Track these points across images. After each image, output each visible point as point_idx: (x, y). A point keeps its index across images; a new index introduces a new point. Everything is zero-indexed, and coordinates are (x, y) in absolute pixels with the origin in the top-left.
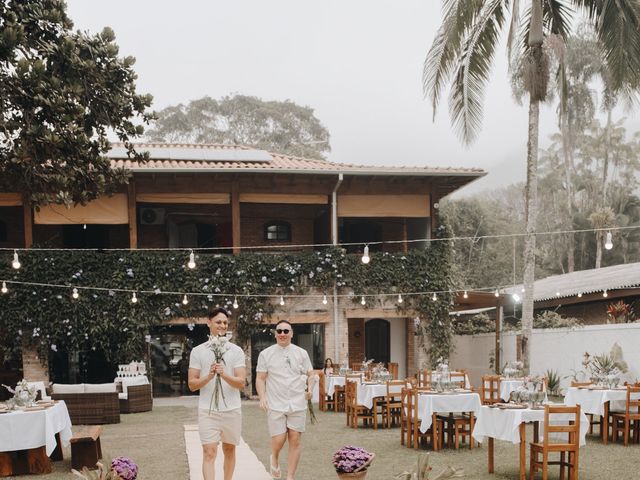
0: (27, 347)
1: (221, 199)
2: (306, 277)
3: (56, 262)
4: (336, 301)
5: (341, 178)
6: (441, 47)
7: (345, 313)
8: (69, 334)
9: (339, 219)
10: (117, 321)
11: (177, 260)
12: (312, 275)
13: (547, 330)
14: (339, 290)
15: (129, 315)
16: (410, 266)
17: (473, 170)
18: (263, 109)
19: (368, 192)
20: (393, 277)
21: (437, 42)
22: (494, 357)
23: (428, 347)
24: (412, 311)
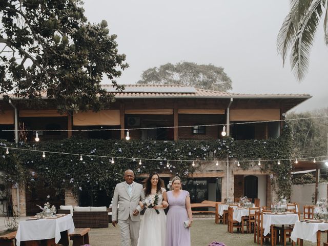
0: (67, 188)
1: (169, 112)
2: (212, 153)
3: (83, 145)
4: (228, 165)
5: (232, 100)
6: (287, 27)
7: (232, 172)
8: (88, 181)
9: (230, 122)
10: (113, 175)
11: (144, 144)
12: (215, 152)
14: (230, 159)
15: (119, 172)
16: (268, 147)
17: (304, 95)
18: (197, 69)
19: (247, 108)
20: (259, 153)
22: (314, 197)
23: (277, 191)
24: (269, 171)
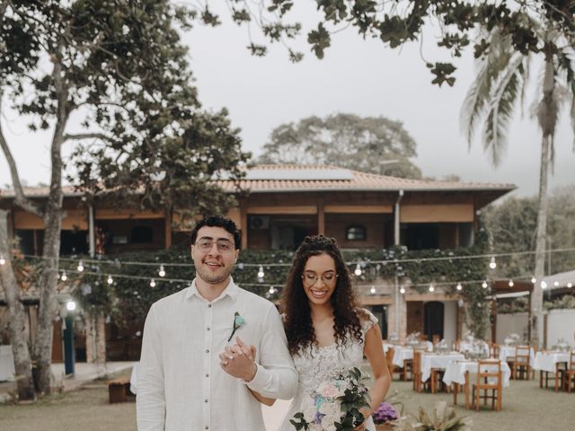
1: (310, 210)
2: (374, 269)
3: (188, 258)
4: (397, 288)
5: (401, 193)
6: (475, 98)
7: (404, 298)
9: (401, 224)
11: (276, 257)
12: (378, 267)
13: (564, 311)
14: (400, 279)
19: (424, 203)
20: (442, 269)
21: (470, 95)
22: (527, 332)
23: (469, 324)
24: (457, 295)
